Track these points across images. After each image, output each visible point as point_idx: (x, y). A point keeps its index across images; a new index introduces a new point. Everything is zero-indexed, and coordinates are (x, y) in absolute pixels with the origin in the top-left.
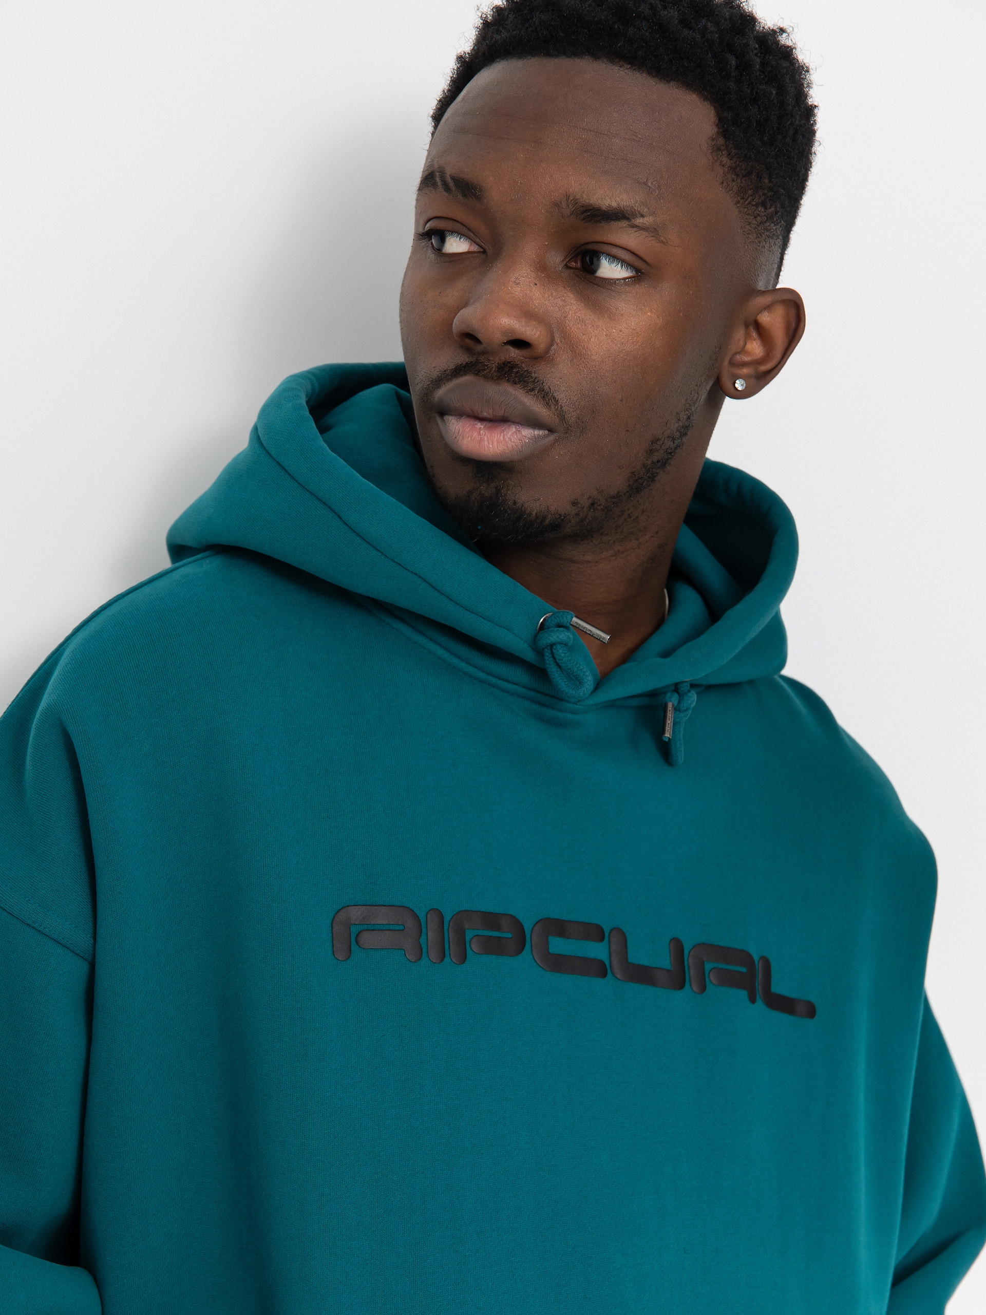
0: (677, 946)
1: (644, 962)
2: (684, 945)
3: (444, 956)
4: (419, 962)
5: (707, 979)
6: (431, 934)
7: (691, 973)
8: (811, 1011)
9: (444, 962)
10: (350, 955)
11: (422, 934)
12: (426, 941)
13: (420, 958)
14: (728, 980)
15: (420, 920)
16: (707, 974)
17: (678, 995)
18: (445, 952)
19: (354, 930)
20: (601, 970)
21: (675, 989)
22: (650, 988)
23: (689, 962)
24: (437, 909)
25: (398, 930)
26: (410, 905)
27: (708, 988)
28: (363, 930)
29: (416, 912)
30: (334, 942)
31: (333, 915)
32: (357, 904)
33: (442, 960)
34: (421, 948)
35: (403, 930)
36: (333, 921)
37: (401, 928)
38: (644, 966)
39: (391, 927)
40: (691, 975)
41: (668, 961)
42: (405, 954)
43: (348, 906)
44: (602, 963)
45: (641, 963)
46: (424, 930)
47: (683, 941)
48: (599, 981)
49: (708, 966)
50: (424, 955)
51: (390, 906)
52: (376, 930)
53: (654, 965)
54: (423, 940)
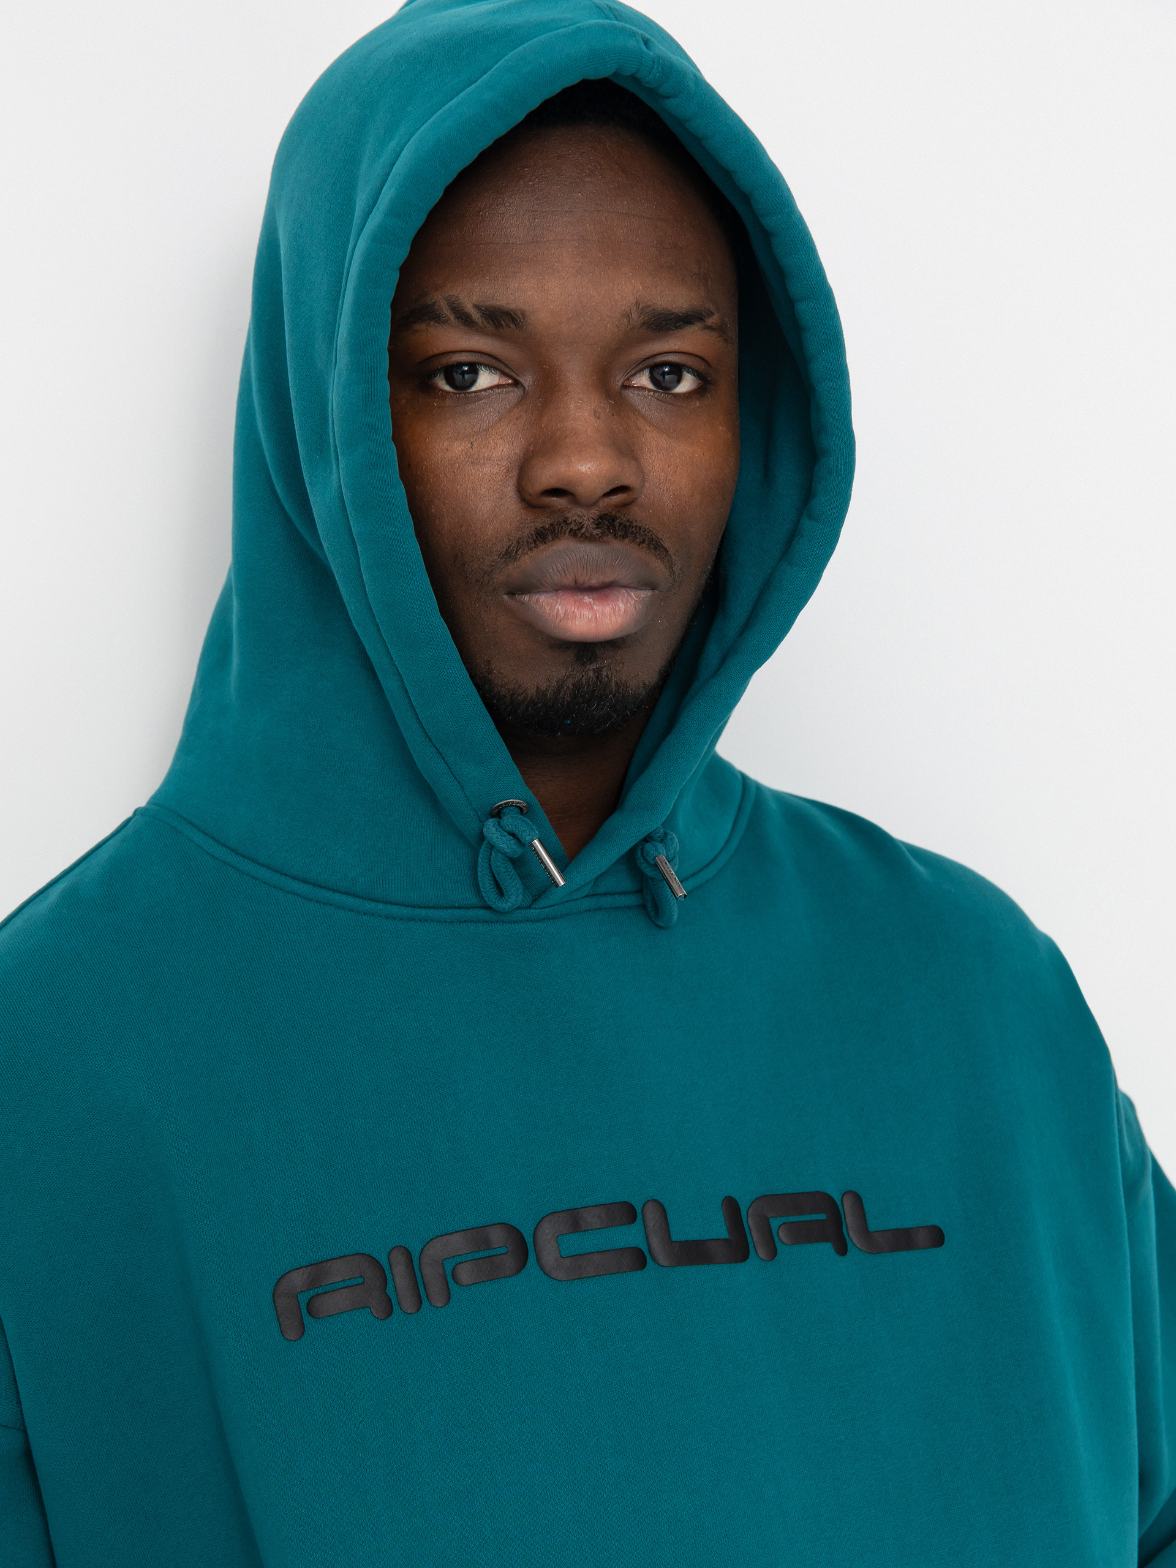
0: (731, 1206)
1: (694, 1235)
2: (740, 1203)
3: (421, 1303)
4: (390, 1318)
5: (776, 1239)
6: (399, 1278)
7: (754, 1236)
8: (937, 1237)
9: (422, 1310)
10: (304, 1331)
11: (388, 1282)
12: (393, 1289)
13: (390, 1312)
14: (804, 1234)
15: (382, 1266)
16: (774, 1233)
17: (743, 1270)
18: (420, 1297)
19: (303, 1299)
20: (639, 1259)
21: (737, 1261)
22: (706, 1267)
23: (750, 1223)
24: (400, 1246)
25: (357, 1285)
26: (365, 1250)
27: (779, 1251)
28: (314, 1297)
29: (374, 1256)
30: (281, 1319)
31: (273, 1288)
32: (299, 1267)
33: (419, 1309)
34: (390, 1300)
35: (363, 1283)
36: (274, 1295)
37: (360, 1280)
38: (694, 1241)
39: (347, 1283)
40: (755, 1239)
41: (724, 1228)
42: (372, 1312)
43: (289, 1272)
44: (639, 1251)
45: (689, 1238)
46: (389, 1276)
47: (737, 1199)
48: (638, 1275)
49: (775, 1223)
50: (395, 1307)
51: (340, 1257)
52: (329, 1292)
53: (707, 1238)
54: (390, 1290)
